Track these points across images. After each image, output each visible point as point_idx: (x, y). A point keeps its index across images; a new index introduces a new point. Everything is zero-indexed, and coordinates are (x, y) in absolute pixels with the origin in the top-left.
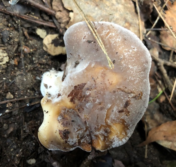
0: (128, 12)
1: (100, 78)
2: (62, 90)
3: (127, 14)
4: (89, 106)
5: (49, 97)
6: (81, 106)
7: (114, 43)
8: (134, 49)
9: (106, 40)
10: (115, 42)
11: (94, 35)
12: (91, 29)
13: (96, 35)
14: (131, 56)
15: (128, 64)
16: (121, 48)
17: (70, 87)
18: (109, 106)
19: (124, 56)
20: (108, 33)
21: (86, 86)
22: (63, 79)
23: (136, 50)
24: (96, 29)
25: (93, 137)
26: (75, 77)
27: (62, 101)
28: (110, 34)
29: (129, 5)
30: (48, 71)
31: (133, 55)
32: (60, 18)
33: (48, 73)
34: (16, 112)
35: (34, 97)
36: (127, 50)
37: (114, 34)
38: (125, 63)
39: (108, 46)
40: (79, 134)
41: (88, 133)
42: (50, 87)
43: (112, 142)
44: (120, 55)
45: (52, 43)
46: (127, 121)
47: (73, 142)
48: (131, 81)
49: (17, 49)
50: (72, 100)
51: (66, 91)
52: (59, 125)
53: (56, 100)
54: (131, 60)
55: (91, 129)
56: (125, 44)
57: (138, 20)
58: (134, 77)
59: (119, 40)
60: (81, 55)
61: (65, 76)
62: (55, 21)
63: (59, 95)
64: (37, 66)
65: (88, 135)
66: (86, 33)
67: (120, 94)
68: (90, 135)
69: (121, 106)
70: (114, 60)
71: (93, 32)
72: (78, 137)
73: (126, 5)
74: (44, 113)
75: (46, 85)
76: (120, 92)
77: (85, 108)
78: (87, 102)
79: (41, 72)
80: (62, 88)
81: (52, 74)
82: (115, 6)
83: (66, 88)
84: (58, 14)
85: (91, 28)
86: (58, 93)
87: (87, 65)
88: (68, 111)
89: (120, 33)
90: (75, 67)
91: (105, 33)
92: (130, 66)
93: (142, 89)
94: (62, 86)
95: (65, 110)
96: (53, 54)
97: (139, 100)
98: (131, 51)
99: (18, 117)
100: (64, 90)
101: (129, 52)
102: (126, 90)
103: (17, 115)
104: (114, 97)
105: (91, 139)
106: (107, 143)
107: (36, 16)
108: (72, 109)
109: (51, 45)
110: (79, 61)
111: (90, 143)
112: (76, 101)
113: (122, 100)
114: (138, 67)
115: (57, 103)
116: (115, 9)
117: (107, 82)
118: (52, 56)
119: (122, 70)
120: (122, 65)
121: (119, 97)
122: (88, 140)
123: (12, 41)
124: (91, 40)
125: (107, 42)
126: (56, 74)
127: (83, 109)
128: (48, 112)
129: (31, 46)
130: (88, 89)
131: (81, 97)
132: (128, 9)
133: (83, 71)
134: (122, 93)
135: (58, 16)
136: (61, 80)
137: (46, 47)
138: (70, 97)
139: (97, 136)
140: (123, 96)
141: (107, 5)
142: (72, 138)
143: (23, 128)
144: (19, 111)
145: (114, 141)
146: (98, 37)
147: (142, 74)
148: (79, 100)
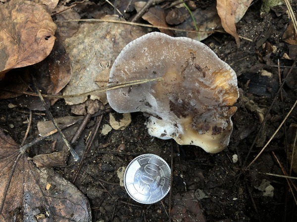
0: (94, 33)
1: (168, 88)
2: (171, 122)
3: (96, 34)
4: (193, 103)
5: (175, 135)
6: (192, 110)
7: (136, 69)
8: (145, 50)
9: (131, 76)
10: (135, 67)
11: (124, 86)
12: (118, 87)
13: (125, 84)
14: (152, 55)
15: (160, 60)
16: (142, 63)
17: (170, 114)
18: (197, 84)
19: (151, 62)
20: (124, 71)
21: (173, 101)
22: (160, 118)
23: (146, 49)
24: (118, 82)
25: (223, 104)
26: (161, 108)
27: (183, 125)
28: (126, 70)
29: (86, 29)
30: (147, 129)
31: (151, 53)
32: (95, 110)
33: (150, 130)
34: (184, 168)
35: (172, 148)
36: (145, 58)
37: (127, 67)
38: (158, 62)
39: (138, 75)
40: (218, 117)
41: (219, 109)
42: (165, 131)
43: (232, 87)
44: (149, 66)
45: (119, 121)
46: (215, 70)
47: (225, 124)
48: (177, 60)
49: (120, 157)
50: (184, 116)
51: (173, 118)
52: (207, 134)
53: (181, 129)
54: (156, 55)
55: (215, 106)
56: (139, 59)
57: (103, 22)
58: (173, 56)
59: (134, 63)
60: (141, 100)
61: (157, 116)
62: (96, 115)
63: (176, 125)
64: (140, 139)
65: (222, 109)
66: (120, 92)
67: (187, 72)
68: (222, 107)
69: (199, 73)
70: (153, 72)
71: (121, 86)
72: (222, 118)
73: (85, 33)
74: (192, 144)
75: (162, 134)
76: (185, 72)
77: (195, 107)
78: (189, 104)
79: (147, 136)
80: (168, 120)
81: (152, 127)
82: (86, 47)
83: (170, 118)
84: (91, 111)
85: (116, 87)
86: (173, 126)
87: (152, 96)
88: (195, 123)
89: (126, 60)
90: (150, 106)
91: (124, 75)
92: (162, 59)
93: (186, 49)
94: (167, 120)
95: (193, 125)
96: (129, 121)
97: (197, 54)
98: (146, 54)
99: (190, 166)
100: (172, 120)
101: (147, 56)
102: (184, 66)
103: (187, 166)
104: (189, 78)
105: (226, 106)
106: (232, 91)
107: (89, 133)
108: (194, 119)
109: (120, 123)
110: (146, 101)
111: (229, 108)
112: (186, 113)
113: (193, 71)
114: (164, 50)
115: (184, 130)
116: (89, 47)
117: (174, 82)
118: (131, 122)
119: (165, 67)
120: (159, 65)
121: (190, 74)
122: (226, 109)
123: (112, 162)
124: (128, 89)
125: (134, 75)
126: (153, 123)
127: (196, 109)
128: (192, 141)
129: (118, 142)
130: (177, 100)
131: (183, 107)
132: (91, 31)
133: (157, 101)
134: (186, 70)
135: (92, 112)
136: (160, 120)
137: (121, 128)
138: (181, 116)
139: (224, 101)
140: (190, 70)
141: (85, 56)
142: (221, 124)
143: (201, 162)
144: (184, 164)
145: (231, 84)
146: (128, 84)
147: (171, 46)
148: (185, 110)
